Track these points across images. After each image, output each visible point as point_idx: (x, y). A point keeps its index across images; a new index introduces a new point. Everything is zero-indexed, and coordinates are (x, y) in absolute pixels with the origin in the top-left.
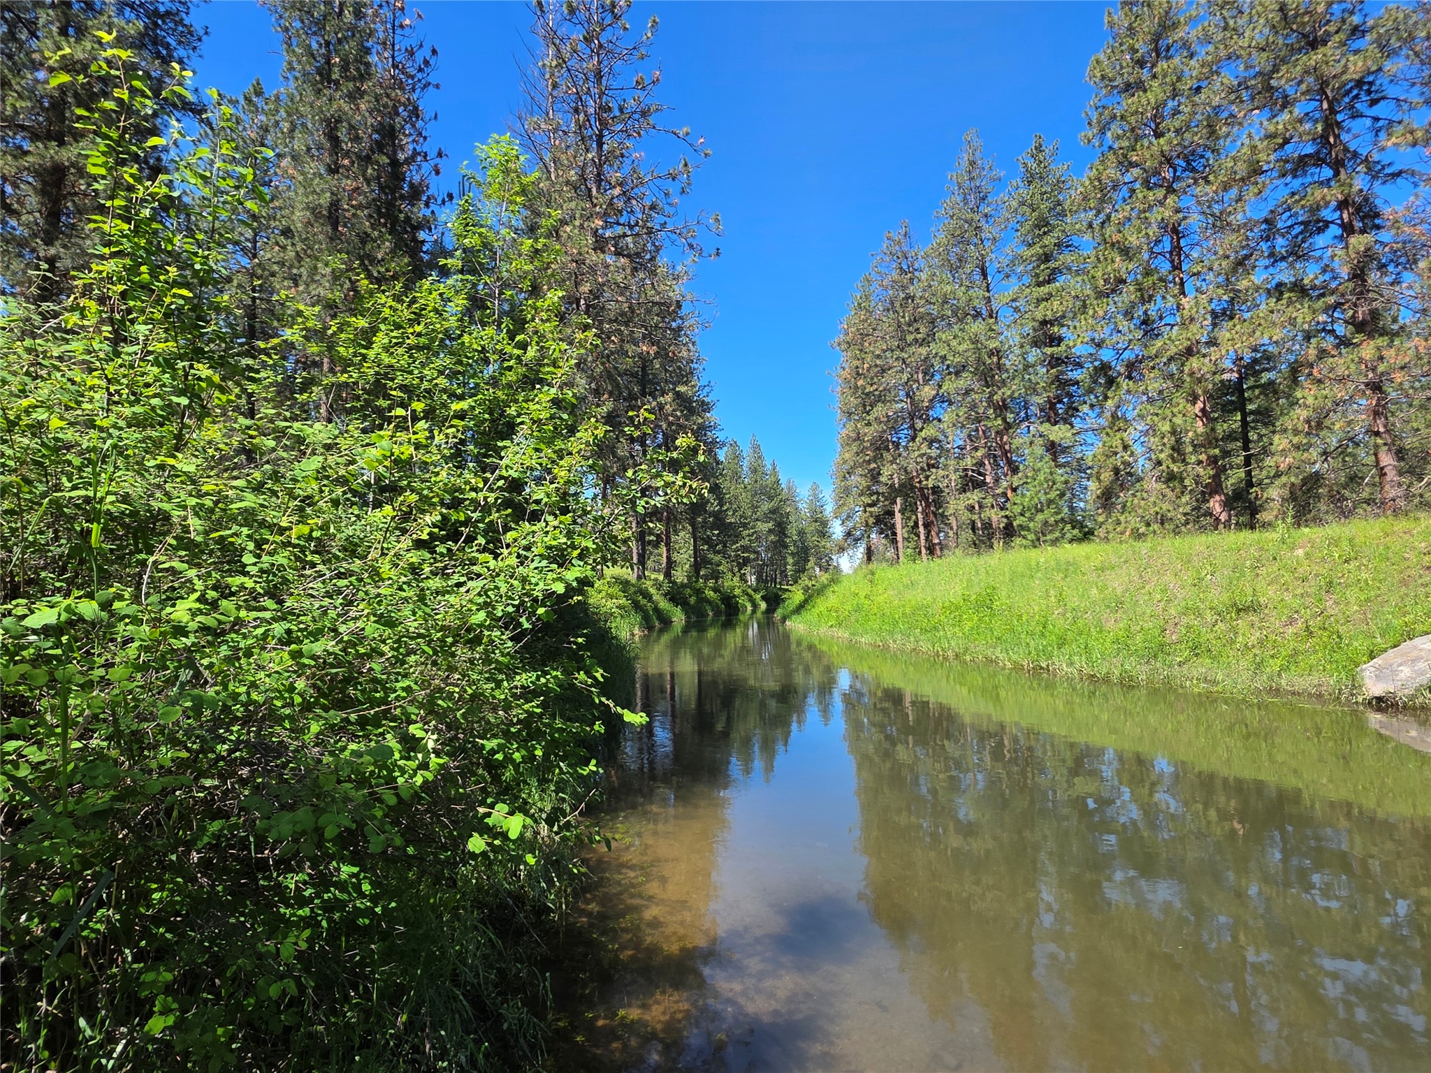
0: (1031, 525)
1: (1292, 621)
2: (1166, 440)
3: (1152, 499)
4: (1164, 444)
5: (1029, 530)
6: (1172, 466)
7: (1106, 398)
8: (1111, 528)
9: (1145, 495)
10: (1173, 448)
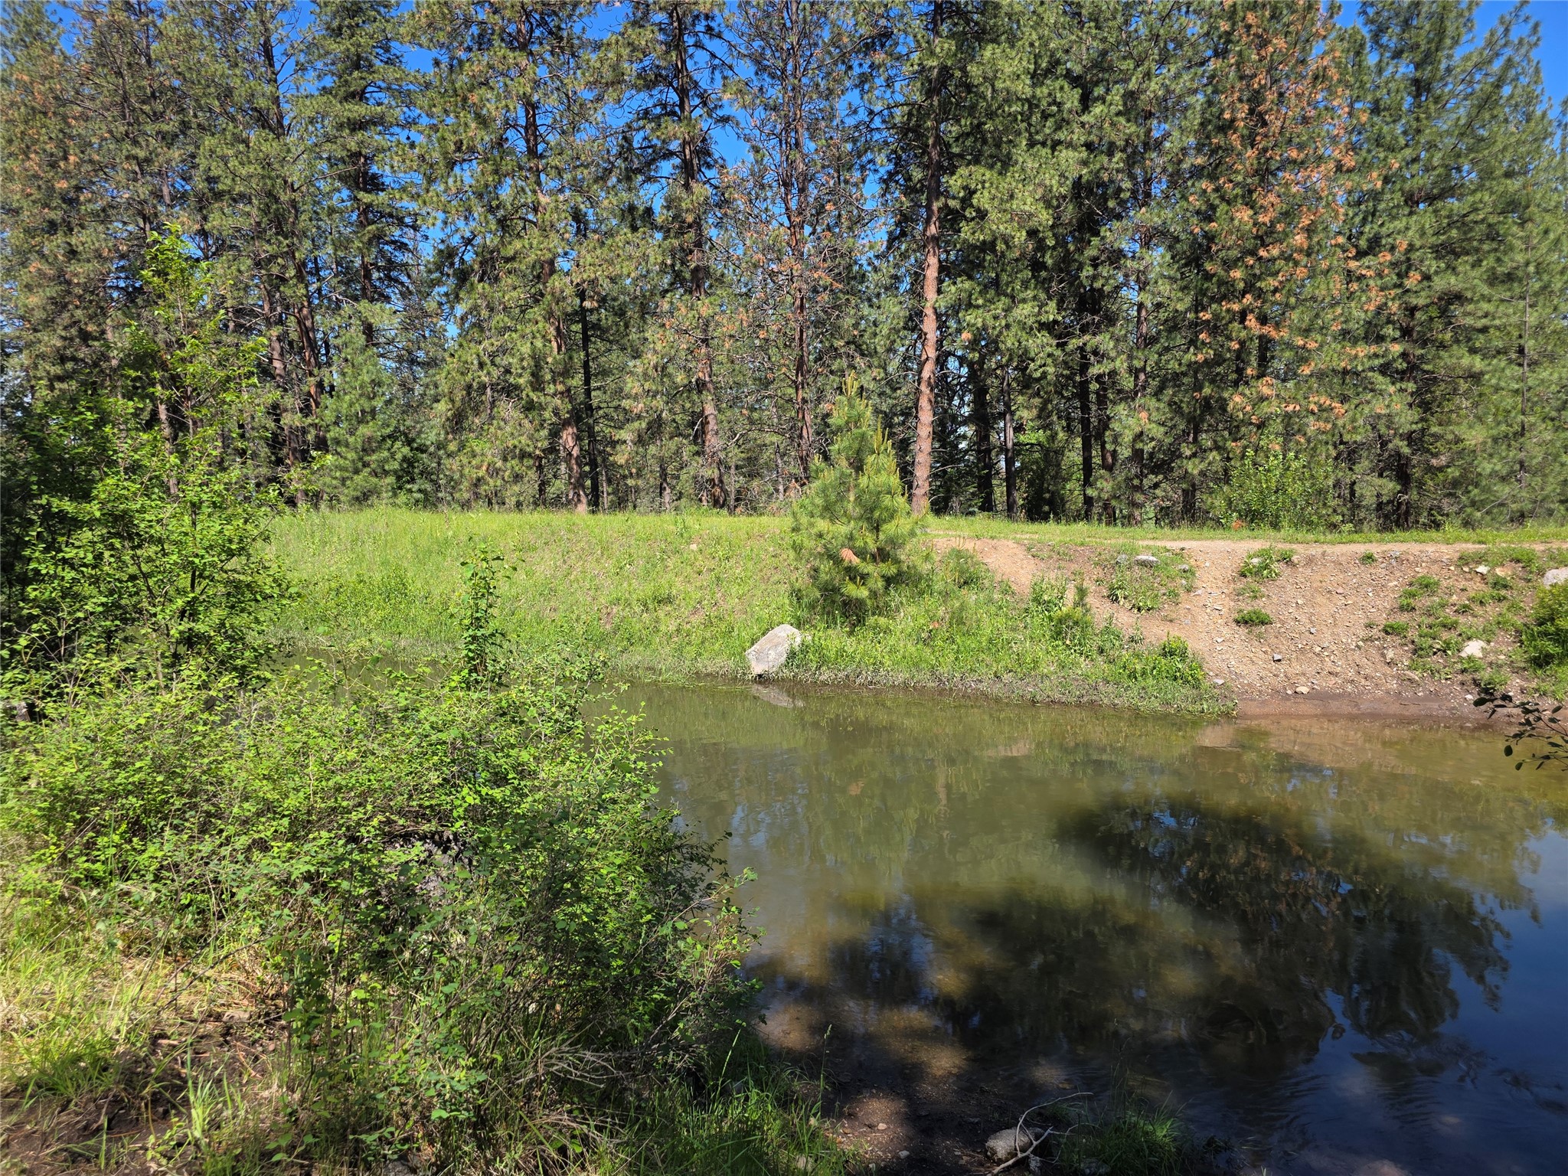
0: (351, 440)
1: (695, 611)
2: (525, 364)
3: (508, 429)
4: (523, 368)
5: (347, 445)
6: (531, 394)
7: (458, 299)
8: (465, 461)
9: (502, 423)
10: (533, 374)
